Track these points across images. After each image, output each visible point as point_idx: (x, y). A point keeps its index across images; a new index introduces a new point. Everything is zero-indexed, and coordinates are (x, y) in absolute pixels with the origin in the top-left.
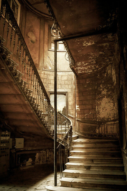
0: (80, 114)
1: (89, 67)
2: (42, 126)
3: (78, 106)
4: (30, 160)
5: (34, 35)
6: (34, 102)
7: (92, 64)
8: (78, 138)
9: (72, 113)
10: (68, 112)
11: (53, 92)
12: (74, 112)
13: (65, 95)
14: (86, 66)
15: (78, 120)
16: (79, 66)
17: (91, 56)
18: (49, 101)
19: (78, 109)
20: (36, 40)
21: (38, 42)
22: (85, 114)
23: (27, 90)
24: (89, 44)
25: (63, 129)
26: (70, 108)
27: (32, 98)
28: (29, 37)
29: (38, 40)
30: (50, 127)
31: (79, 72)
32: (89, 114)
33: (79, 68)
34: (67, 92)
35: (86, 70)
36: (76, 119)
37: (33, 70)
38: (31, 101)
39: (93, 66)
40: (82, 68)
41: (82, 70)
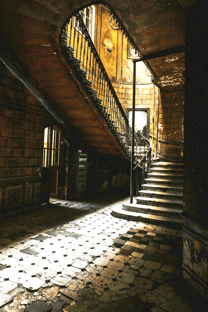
0: (162, 134)
1: (176, 80)
2: (120, 148)
3: (161, 125)
4: (106, 183)
5: (110, 41)
6: (112, 125)
7: (179, 77)
8: (159, 161)
9: (153, 132)
10: (149, 131)
11: (131, 109)
12: (156, 132)
13: (146, 111)
14: (171, 79)
15: (160, 141)
16: (163, 80)
17: (176, 70)
18: (127, 122)
19: (161, 128)
20: (114, 48)
21: (116, 50)
22: (168, 134)
23: (106, 115)
24: (173, 60)
25: (143, 150)
26: (151, 127)
27: (110, 121)
28: (105, 45)
29: (116, 47)
30: (128, 148)
31: (164, 85)
32: (173, 134)
33: (162, 82)
34: (148, 108)
35: (172, 83)
36: (158, 140)
37: (108, 85)
38: (110, 124)
39: (180, 79)
40: (166, 82)
41: (166, 84)
